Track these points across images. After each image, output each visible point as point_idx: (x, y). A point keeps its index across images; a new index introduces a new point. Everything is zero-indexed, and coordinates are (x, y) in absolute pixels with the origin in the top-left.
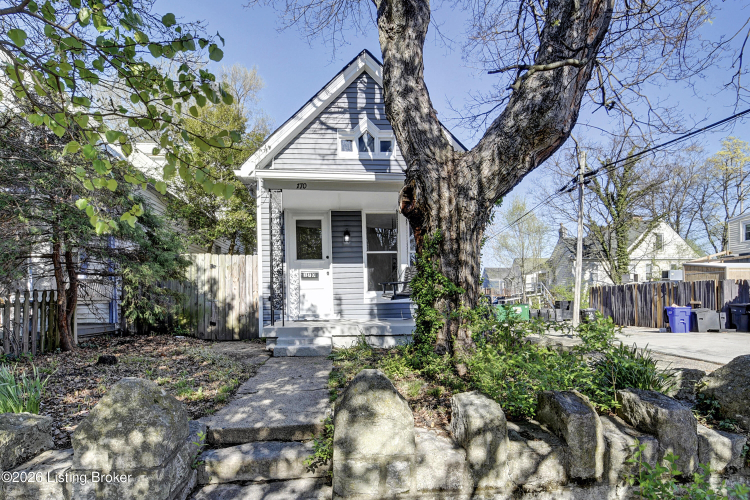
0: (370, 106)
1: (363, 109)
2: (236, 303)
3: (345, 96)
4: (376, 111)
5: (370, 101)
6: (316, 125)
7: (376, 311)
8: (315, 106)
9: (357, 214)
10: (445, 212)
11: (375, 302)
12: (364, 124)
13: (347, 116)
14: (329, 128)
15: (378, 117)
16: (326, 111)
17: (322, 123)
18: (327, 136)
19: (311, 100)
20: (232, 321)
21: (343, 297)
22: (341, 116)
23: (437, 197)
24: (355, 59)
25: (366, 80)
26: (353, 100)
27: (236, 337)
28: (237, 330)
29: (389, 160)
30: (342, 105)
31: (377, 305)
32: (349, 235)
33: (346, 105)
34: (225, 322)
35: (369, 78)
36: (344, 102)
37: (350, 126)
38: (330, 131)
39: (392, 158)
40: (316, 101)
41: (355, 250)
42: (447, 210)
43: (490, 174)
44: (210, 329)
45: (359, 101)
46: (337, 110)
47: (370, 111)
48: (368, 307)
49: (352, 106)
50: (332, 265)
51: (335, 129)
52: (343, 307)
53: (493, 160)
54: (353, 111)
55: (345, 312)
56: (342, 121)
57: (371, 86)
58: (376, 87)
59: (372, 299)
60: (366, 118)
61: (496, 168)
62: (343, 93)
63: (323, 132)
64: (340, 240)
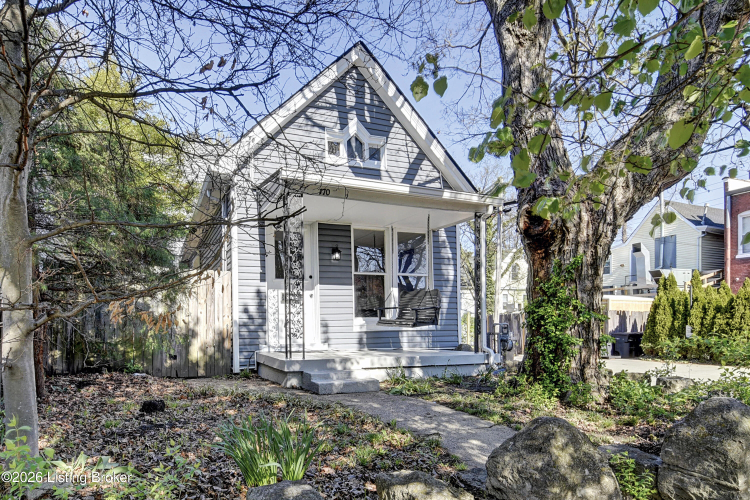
0: (360, 106)
1: (352, 108)
2: (201, 329)
3: (333, 90)
4: (367, 113)
5: (360, 100)
6: (300, 120)
7: (365, 340)
8: (304, 96)
9: (346, 229)
10: (583, 236)
11: (364, 329)
12: (353, 126)
13: (336, 114)
14: (315, 125)
15: (368, 120)
16: (312, 104)
17: (308, 118)
18: (313, 134)
19: (301, 90)
20: (195, 353)
21: (330, 323)
22: (329, 113)
23: (578, 220)
24: (350, 50)
25: (355, 76)
26: (341, 97)
27: (201, 372)
28: (202, 364)
29: (379, 170)
30: (331, 100)
31: (366, 332)
32: (339, 252)
33: (335, 102)
34: (187, 352)
35: (359, 74)
36: (331, 97)
37: (338, 126)
38: (316, 129)
39: (382, 168)
40: (306, 91)
41: (343, 269)
42: (585, 234)
43: (624, 200)
44: (169, 363)
45: (348, 98)
46: (324, 104)
47: (360, 112)
48: (356, 336)
49: (341, 103)
50: (318, 286)
51: (323, 128)
52: (330, 335)
53: (628, 186)
54: (342, 109)
55: (332, 342)
56: (330, 118)
57: (361, 83)
58: (366, 85)
59: (361, 326)
60: (356, 119)
61: (629, 195)
62: (332, 87)
63: (309, 128)
64: (327, 257)
